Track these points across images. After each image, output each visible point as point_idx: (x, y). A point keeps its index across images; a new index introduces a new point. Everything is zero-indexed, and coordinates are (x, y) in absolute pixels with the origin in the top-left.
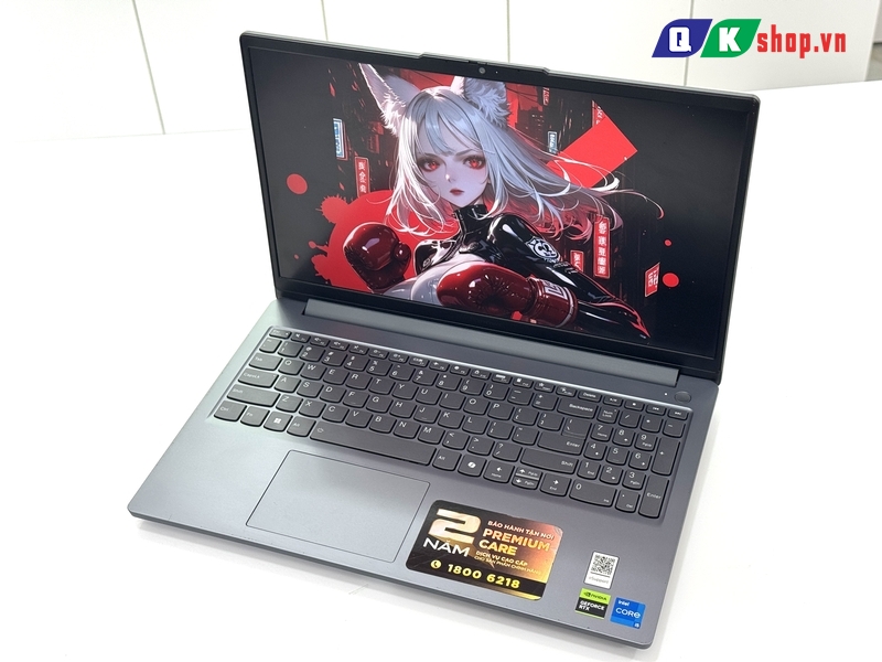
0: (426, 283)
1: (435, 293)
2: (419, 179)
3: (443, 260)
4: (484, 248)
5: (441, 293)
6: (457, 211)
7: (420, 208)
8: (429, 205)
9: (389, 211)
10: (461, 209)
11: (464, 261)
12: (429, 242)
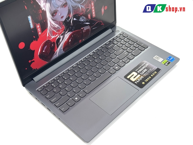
0: (60, 49)
1: (62, 50)
2: (53, 20)
3: (63, 39)
4: (71, 28)
5: (64, 49)
6: (63, 23)
7: (55, 28)
8: (57, 26)
9: (48, 35)
10: (64, 21)
11: (67, 36)
12: (59, 36)
